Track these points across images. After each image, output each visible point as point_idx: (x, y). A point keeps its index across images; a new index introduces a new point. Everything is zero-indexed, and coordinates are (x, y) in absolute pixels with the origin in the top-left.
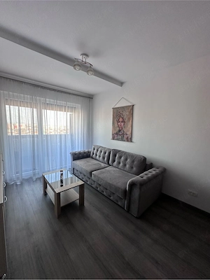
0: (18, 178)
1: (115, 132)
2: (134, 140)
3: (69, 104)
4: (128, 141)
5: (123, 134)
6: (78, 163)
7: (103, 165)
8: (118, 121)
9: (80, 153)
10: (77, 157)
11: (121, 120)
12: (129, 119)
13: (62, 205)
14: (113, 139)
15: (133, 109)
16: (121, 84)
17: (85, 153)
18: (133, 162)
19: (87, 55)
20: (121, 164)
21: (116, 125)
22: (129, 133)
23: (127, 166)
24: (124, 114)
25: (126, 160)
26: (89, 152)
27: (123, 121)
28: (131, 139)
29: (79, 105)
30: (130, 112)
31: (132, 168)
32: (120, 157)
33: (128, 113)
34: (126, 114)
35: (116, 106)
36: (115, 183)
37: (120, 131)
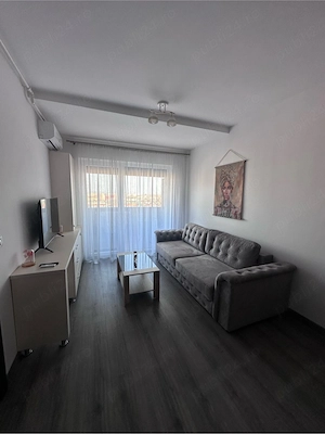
0: (96, 258)
1: (219, 203)
2: (245, 217)
3: (155, 166)
4: (236, 218)
5: (230, 207)
6: (163, 246)
7: (195, 251)
8: (223, 187)
9: (167, 233)
10: (163, 238)
11: (227, 184)
12: (239, 183)
13: (131, 292)
14: (216, 214)
15: (244, 167)
16: (228, 128)
17: (174, 233)
18: (238, 250)
19: (166, 102)
20: (221, 253)
21: (220, 193)
22: (238, 205)
23: (229, 256)
24: (232, 175)
25: (228, 246)
26: (181, 233)
27: (231, 187)
28: (241, 214)
29: (171, 166)
30: (240, 173)
31: (236, 259)
32: (220, 242)
33: (236, 174)
34: (235, 174)
35: (222, 164)
36: (200, 277)
37: (225, 202)
